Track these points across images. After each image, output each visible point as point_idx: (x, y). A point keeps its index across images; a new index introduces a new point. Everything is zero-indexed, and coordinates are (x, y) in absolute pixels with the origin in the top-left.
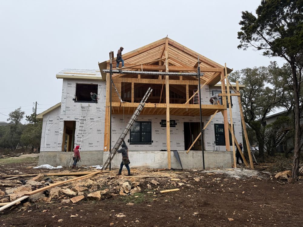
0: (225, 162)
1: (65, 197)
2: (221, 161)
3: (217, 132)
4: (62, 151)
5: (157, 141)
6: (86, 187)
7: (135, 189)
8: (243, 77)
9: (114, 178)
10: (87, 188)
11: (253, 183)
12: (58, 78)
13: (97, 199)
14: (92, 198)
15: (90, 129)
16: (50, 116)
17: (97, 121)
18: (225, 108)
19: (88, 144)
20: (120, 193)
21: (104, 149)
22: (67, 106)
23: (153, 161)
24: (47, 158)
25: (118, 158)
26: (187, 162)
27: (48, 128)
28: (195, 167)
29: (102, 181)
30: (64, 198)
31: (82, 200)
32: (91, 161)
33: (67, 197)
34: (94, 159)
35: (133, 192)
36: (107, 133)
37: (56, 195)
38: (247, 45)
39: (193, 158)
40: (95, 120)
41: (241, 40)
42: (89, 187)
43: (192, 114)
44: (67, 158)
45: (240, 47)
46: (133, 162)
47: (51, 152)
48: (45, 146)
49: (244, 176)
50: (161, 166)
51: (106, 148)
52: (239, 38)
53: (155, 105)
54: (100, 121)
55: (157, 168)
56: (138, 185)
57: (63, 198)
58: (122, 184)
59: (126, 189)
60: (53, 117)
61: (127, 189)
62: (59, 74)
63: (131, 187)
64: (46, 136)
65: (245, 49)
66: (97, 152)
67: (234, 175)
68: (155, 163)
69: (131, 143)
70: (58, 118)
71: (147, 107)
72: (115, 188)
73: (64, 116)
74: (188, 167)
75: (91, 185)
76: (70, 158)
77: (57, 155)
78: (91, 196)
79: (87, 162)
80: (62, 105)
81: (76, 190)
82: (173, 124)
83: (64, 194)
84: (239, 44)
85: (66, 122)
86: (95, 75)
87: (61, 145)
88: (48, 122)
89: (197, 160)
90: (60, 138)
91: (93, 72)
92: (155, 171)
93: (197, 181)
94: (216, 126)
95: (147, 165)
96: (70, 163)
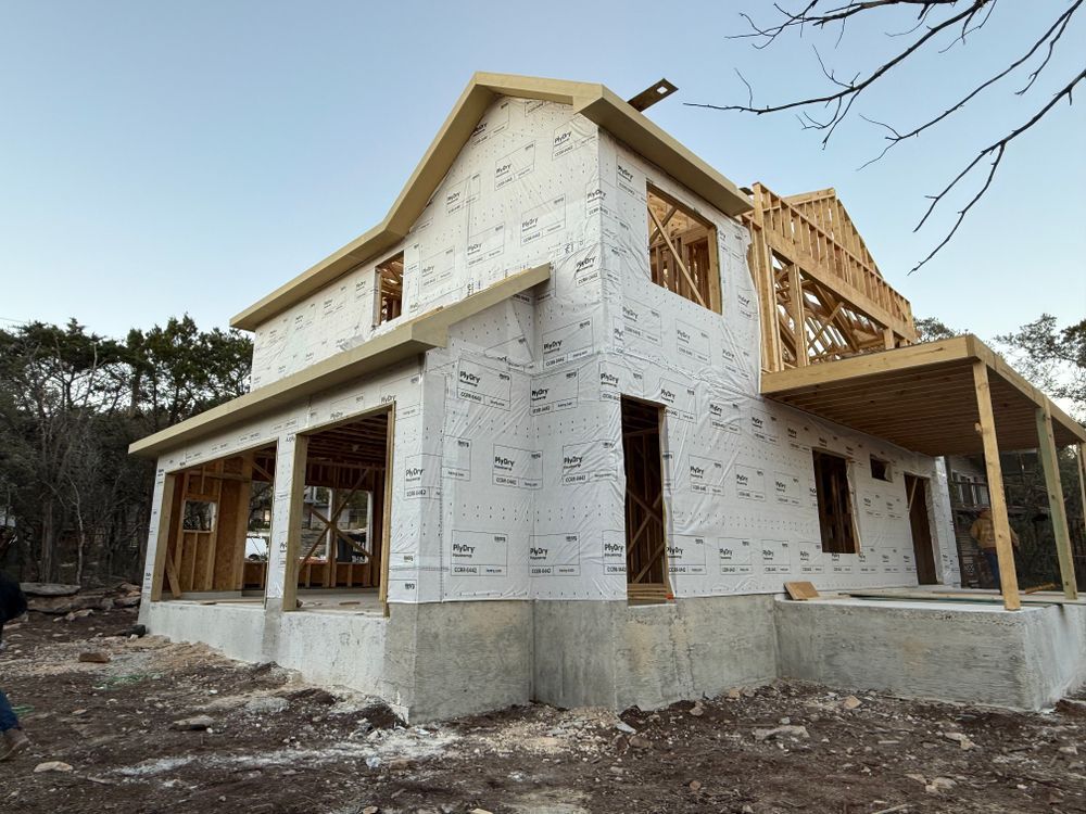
15: (716, 464)
16: (464, 345)
17: (732, 426)
19: (718, 555)
22: (628, 305)
24: (462, 650)
27: (456, 426)
40: (726, 415)
44: (658, 649)
47: (481, 607)
64: (450, 486)
73: (620, 362)
76: (670, 648)
77: (616, 632)
80: (608, 288)
87: (623, 558)
88: (454, 383)
96: (677, 684)
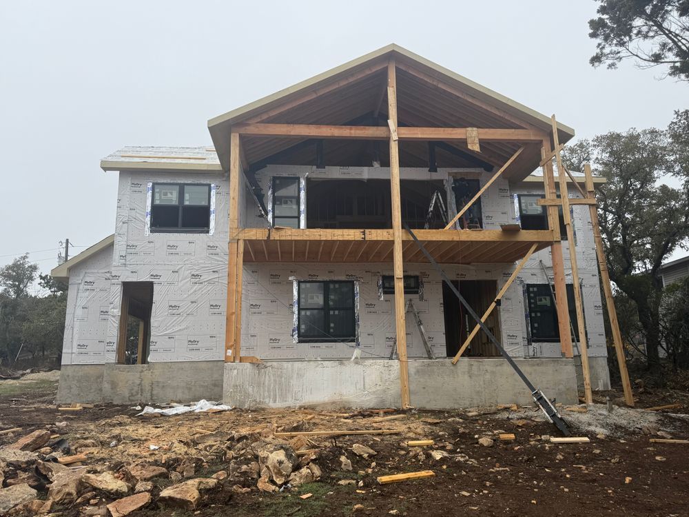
0: (561, 387)
1: (94, 497)
2: (548, 386)
3: (533, 306)
4: (118, 363)
5: (370, 332)
6: (163, 465)
7: (304, 471)
8: (599, 157)
9: (245, 437)
10: (164, 470)
11: (650, 449)
12: (105, 169)
13: (187, 506)
14: (171, 502)
15: (192, 302)
16: (88, 271)
17: (209, 282)
18: (555, 240)
19: (186, 343)
20: (260, 485)
21: (226, 356)
22: (131, 243)
23: (360, 386)
24: (79, 381)
25: (265, 380)
26: (455, 390)
27: (82, 302)
28: (475, 401)
29: (213, 445)
30: (92, 501)
31: (140, 508)
32: (193, 389)
33: (101, 499)
34: (202, 384)
35: (297, 479)
36: (233, 313)
37: (69, 494)
38: (619, 52)
39: (470, 376)
40: (205, 277)
41: (599, 40)
42: (172, 464)
43: (464, 257)
44: (130, 382)
45: (596, 59)
46: (305, 390)
47: (90, 366)
48: (74, 351)
49: (618, 427)
50: (383, 401)
51: (230, 352)
52: (593, 35)
53: (364, 233)
54: (217, 280)
55: (371, 405)
56: (312, 460)
57: (87, 502)
58: (267, 458)
59: (276, 474)
60: (94, 274)
61: (279, 473)
62: (110, 159)
63: (291, 465)
64: (77, 324)
65: (611, 66)
66: (210, 365)
67: (590, 424)
68: (366, 392)
69: (301, 338)
70: (108, 275)
71: (341, 239)
72: (244, 467)
73: (123, 268)
74: (458, 404)
75: (177, 460)
76: (138, 382)
77: (105, 374)
78: (170, 497)
79: (183, 393)
80: (117, 240)
81: (133, 477)
82: (413, 285)
83: (95, 489)
84: (595, 51)
85: (127, 286)
86: (204, 159)
87: (115, 347)
88: (81, 287)
89: (481, 383)
90: (112, 330)
91: (198, 153)
92: (364, 416)
93: (485, 445)
94: (531, 289)
95: (344, 398)
96: (139, 396)
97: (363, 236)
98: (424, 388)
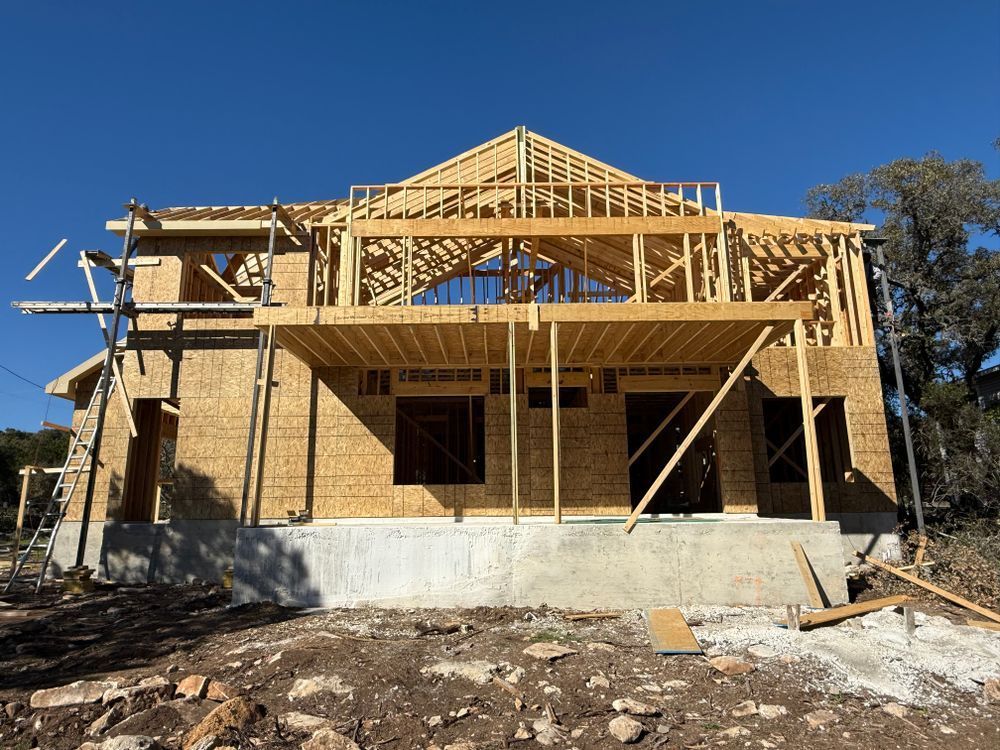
23: (463, 568)
26: (628, 575)
39: (655, 553)
46: (368, 575)
49: (930, 678)
50: (500, 595)
53: (476, 311)
67: (867, 670)
68: (473, 580)
71: (438, 322)
89: (675, 564)
97: (475, 317)
98: (574, 572)
